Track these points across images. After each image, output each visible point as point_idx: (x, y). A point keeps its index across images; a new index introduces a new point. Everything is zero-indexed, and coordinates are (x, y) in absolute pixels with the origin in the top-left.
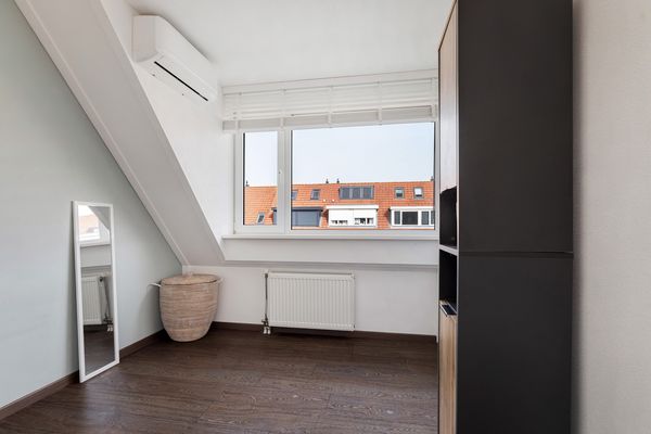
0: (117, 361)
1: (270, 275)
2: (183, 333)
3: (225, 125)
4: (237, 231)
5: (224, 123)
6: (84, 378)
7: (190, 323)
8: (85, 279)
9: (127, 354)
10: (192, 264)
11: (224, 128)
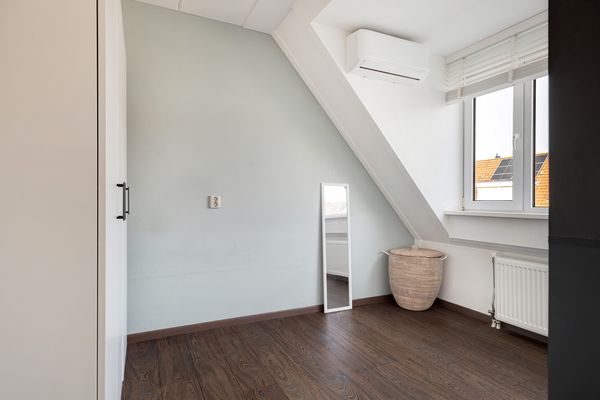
0: (350, 307)
1: (498, 259)
2: (404, 300)
3: (448, 97)
4: (466, 207)
5: (448, 94)
6: (326, 311)
7: (410, 293)
8: (329, 241)
9: (359, 305)
10: (423, 239)
11: (447, 100)
